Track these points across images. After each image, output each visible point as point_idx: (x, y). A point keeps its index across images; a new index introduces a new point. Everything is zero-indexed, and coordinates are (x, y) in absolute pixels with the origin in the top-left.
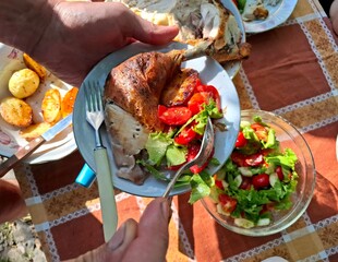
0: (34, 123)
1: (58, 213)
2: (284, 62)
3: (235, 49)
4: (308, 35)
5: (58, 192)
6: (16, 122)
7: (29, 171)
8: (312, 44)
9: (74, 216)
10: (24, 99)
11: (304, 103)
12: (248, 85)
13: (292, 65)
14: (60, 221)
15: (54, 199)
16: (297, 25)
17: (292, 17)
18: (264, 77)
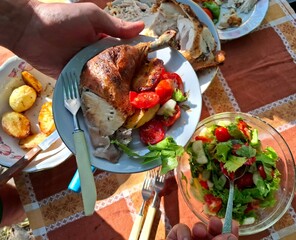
0: (32, 134)
1: (54, 218)
2: (260, 64)
3: (211, 57)
4: (282, 36)
5: (54, 197)
6: (16, 135)
7: (28, 179)
8: (287, 45)
9: (68, 221)
10: (23, 113)
11: (282, 101)
12: (227, 87)
13: (267, 67)
14: (56, 226)
15: (50, 205)
16: (271, 29)
17: (264, 21)
18: (241, 79)
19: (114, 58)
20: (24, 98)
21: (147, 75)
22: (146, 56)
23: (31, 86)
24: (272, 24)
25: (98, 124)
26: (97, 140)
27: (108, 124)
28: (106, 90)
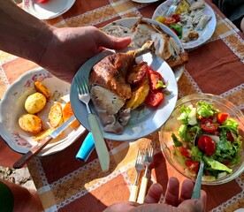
0: (43, 130)
1: (63, 197)
2: (217, 63)
3: (178, 58)
4: (229, 45)
5: (63, 180)
6: (30, 130)
8: (234, 50)
9: (76, 198)
10: (36, 114)
11: (237, 88)
12: (193, 82)
13: (222, 65)
14: (65, 203)
15: (60, 186)
18: (204, 76)
19: (113, 61)
20: (37, 101)
21: (137, 72)
22: (134, 59)
23: (42, 93)
24: (222, 37)
25: (105, 107)
26: (106, 120)
27: (113, 106)
28: (109, 82)
